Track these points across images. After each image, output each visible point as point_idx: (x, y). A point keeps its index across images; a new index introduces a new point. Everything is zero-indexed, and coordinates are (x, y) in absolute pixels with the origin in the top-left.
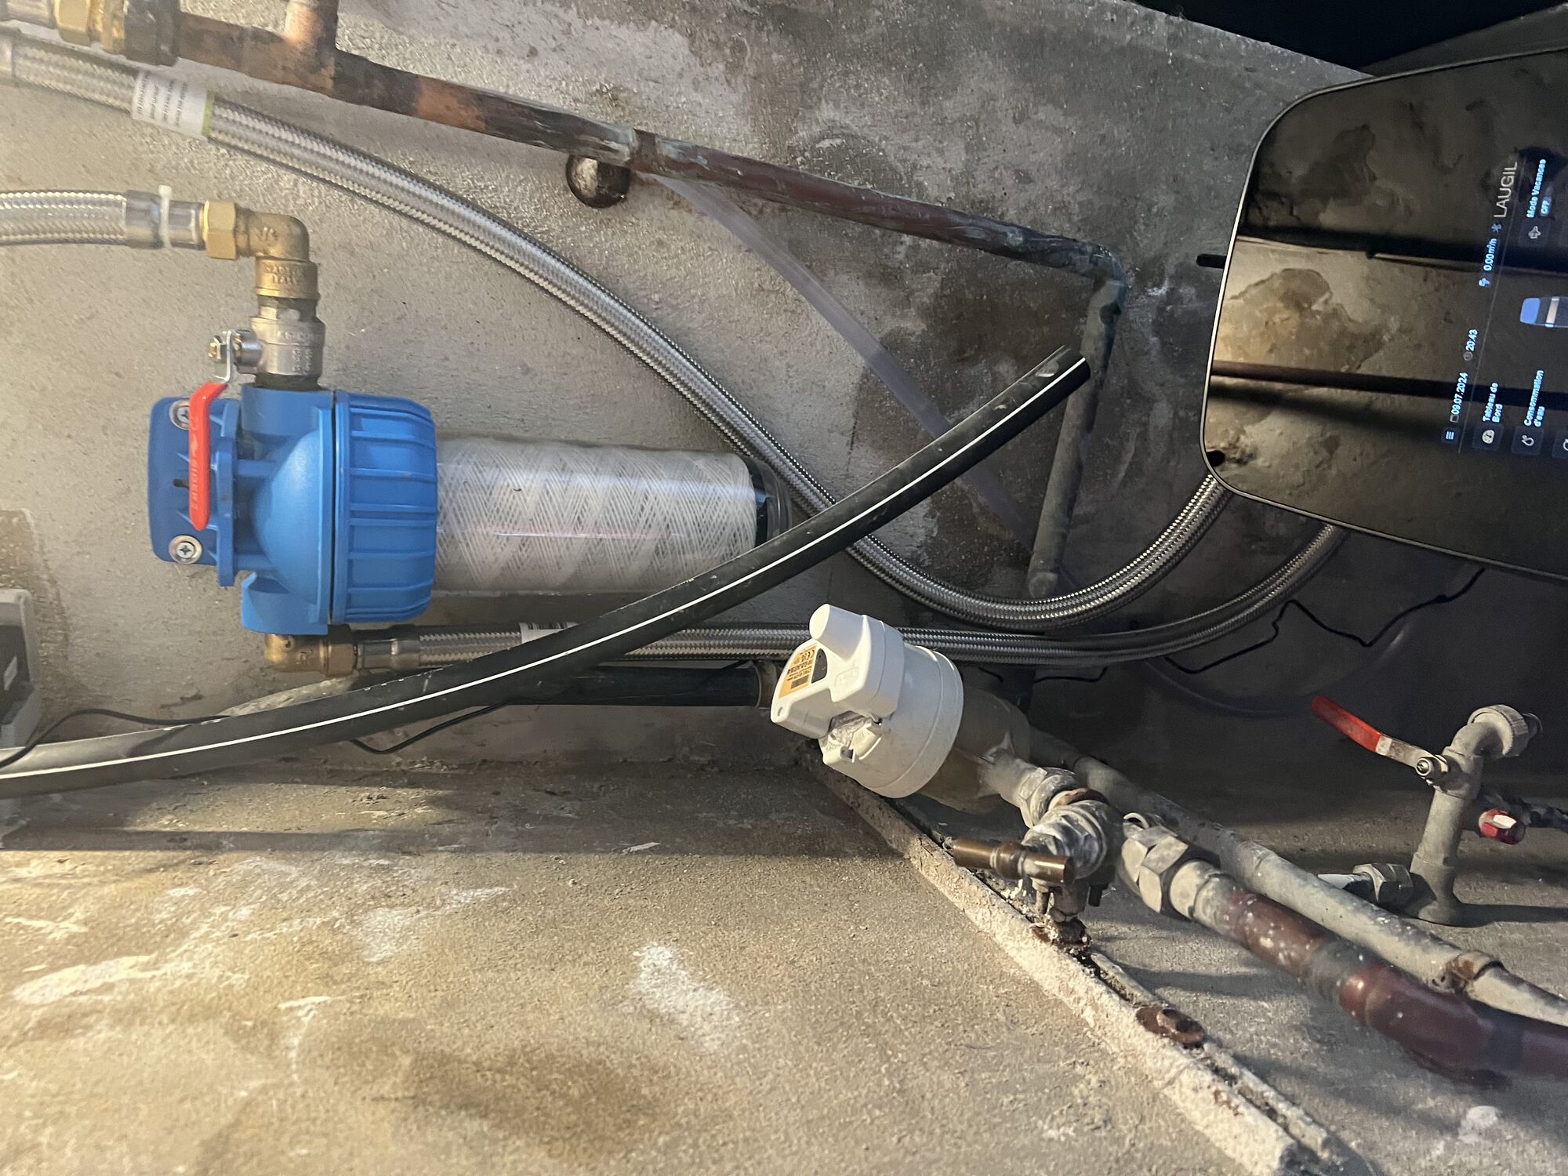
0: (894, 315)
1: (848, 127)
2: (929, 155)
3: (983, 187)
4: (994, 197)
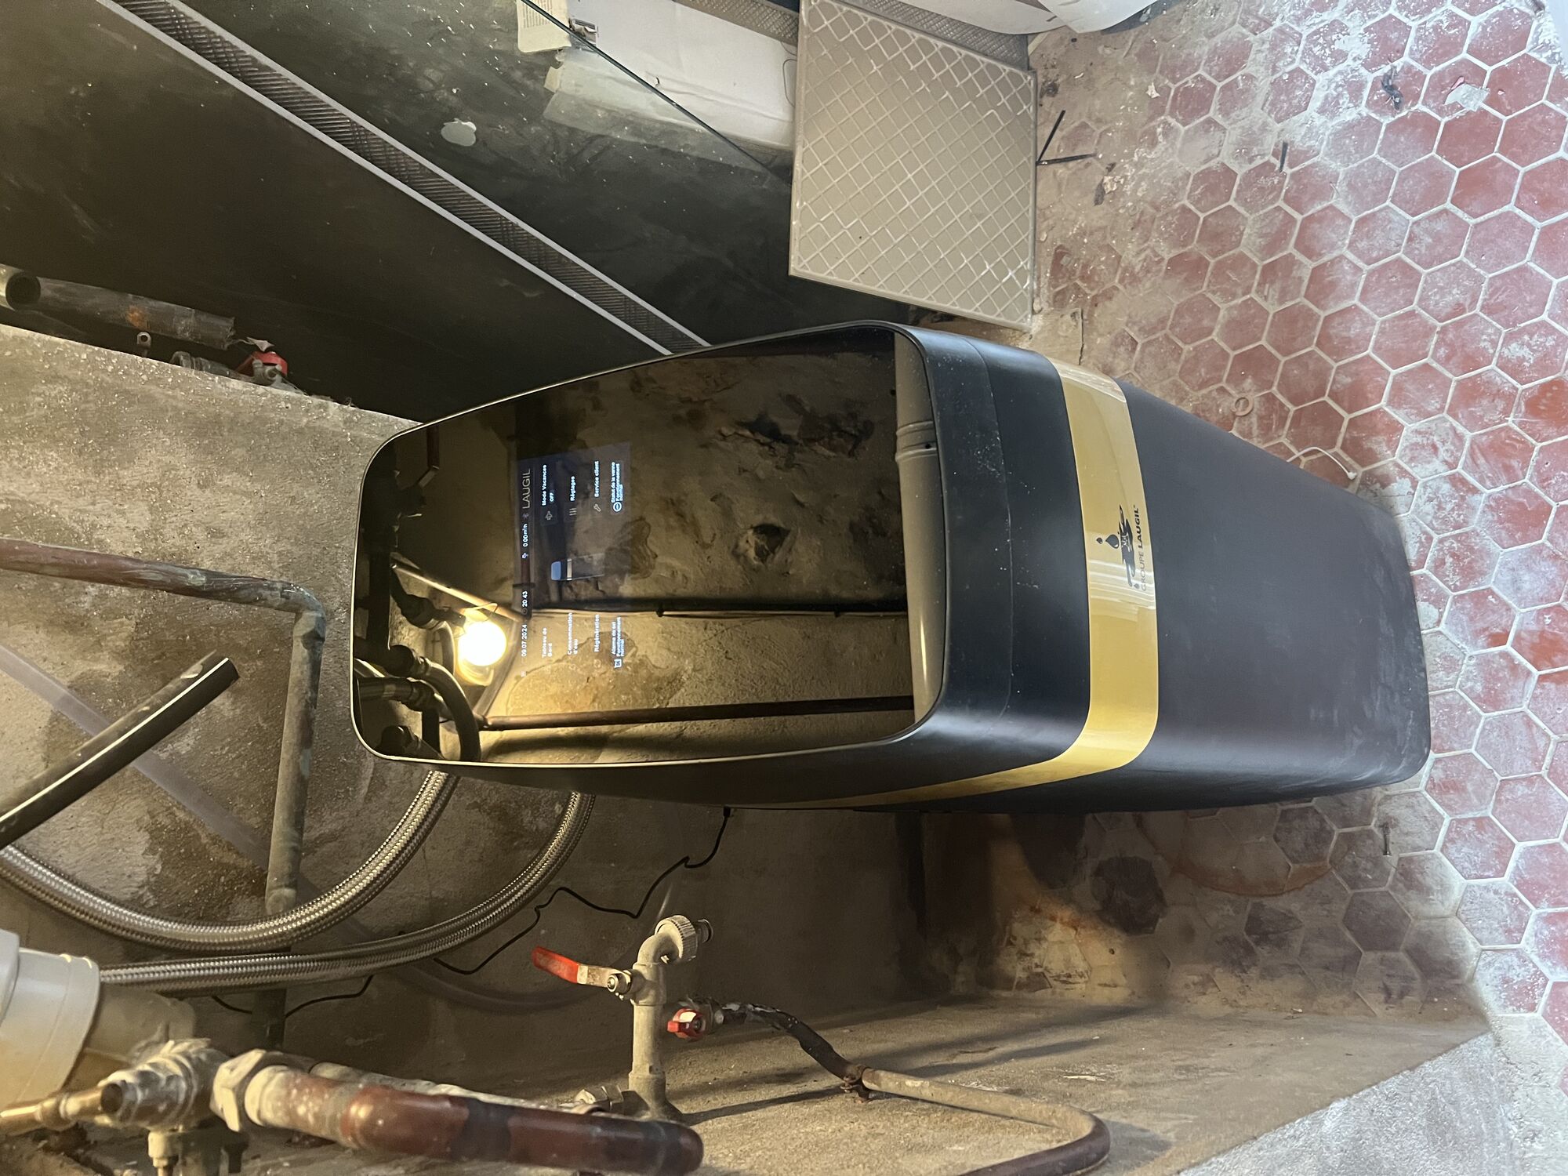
0: (84, 659)
2: (109, 516)
3: (172, 541)
4: (186, 551)
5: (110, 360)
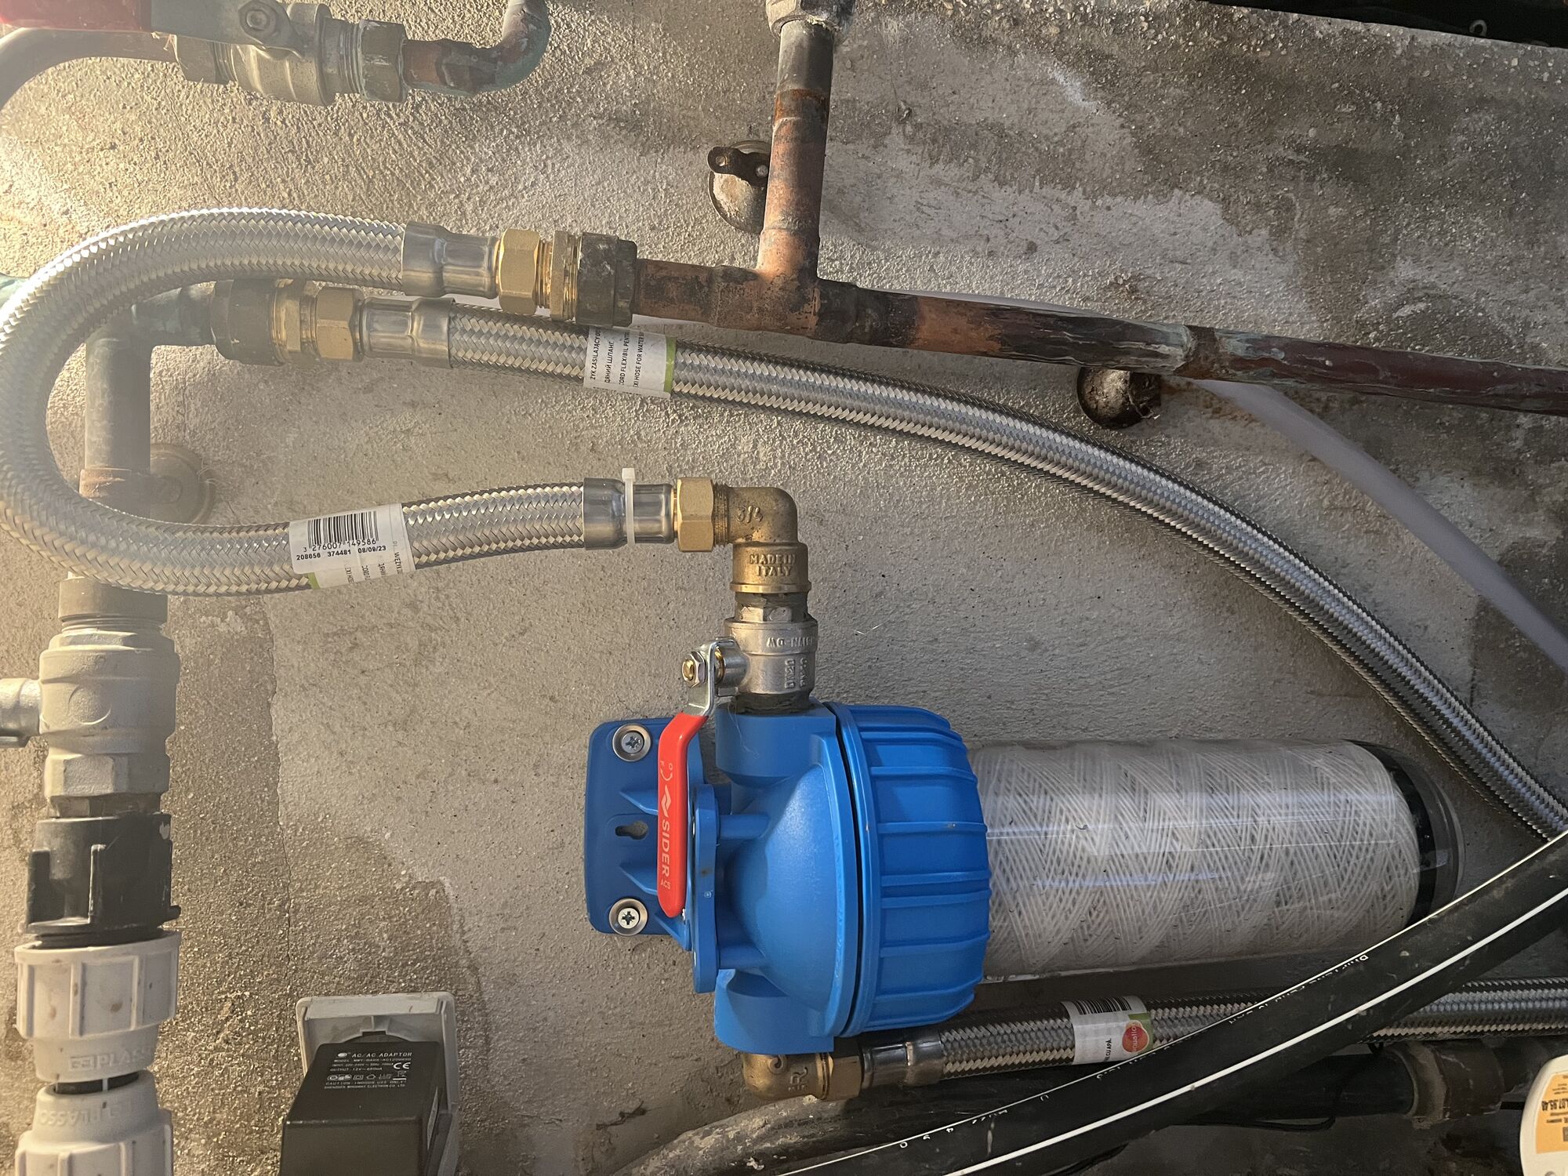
1: (1434, 286)
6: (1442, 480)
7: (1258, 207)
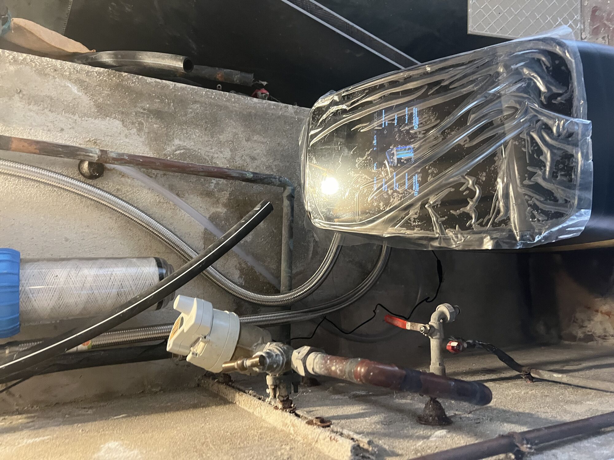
0: (213, 207)
1: (185, 146)
2: (217, 153)
3: (239, 162)
4: (244, 166)
5: (213, 93)
6: (192, 196)
7: (133, 123)
